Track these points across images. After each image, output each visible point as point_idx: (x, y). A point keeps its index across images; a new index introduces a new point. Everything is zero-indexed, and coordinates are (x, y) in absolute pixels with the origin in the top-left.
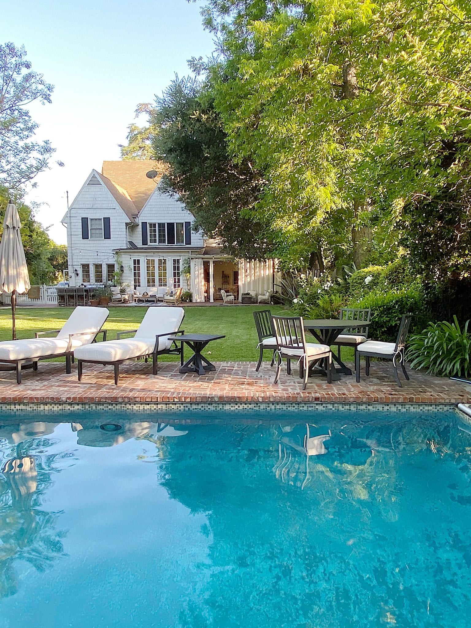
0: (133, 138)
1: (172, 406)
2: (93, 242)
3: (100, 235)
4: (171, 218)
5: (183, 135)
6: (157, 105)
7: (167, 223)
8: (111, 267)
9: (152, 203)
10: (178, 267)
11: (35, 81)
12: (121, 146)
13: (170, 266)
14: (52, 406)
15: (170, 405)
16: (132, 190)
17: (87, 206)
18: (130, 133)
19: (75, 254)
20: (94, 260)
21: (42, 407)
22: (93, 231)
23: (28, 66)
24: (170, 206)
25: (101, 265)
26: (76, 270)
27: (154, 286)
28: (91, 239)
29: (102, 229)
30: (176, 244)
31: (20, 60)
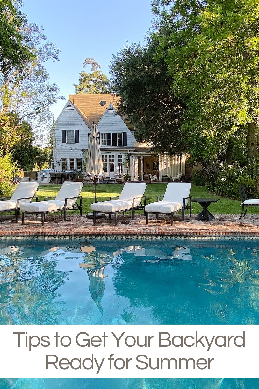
0: (83, 80)
1: (214, 237)
2: (68, 145)
3: (73, 140)
4: (115, 130)
5: (134, 79)
6: (114, 61)
7: (112, 133)
8: (79, 160)
9: (103, 121)
10: (121, 160)
11: (51, 48)
12: (75, 85)
13: (116, 159)
14: (146, 237)
15: (212, 237)
16: (88, 113)
17: (65, 123)
18: (81, 77)
19: (58, 152)
20: (69, 156)
21: (140, 237)
22: (69, 138)
23: (45, 38)
24: (114, 123)
25: (73, 159)
26: (58, 162)
27: (107, 171)
28: (68, 143)
29: (74, 137)
30: (117, 146)
31: (40, 34)
